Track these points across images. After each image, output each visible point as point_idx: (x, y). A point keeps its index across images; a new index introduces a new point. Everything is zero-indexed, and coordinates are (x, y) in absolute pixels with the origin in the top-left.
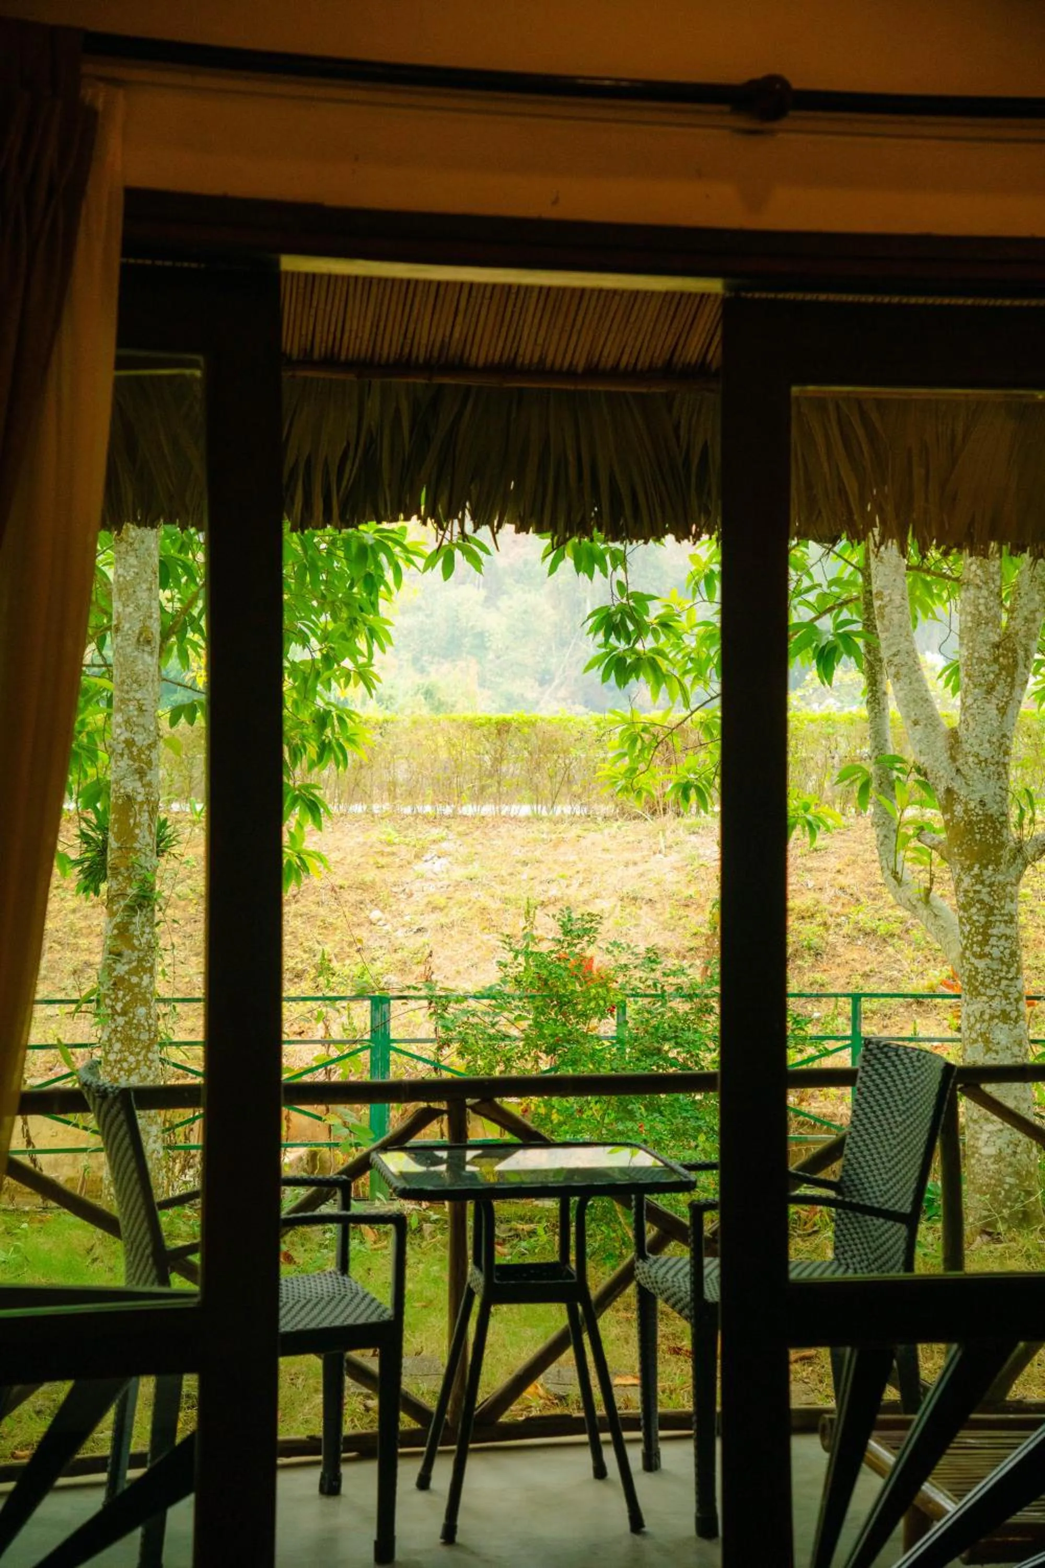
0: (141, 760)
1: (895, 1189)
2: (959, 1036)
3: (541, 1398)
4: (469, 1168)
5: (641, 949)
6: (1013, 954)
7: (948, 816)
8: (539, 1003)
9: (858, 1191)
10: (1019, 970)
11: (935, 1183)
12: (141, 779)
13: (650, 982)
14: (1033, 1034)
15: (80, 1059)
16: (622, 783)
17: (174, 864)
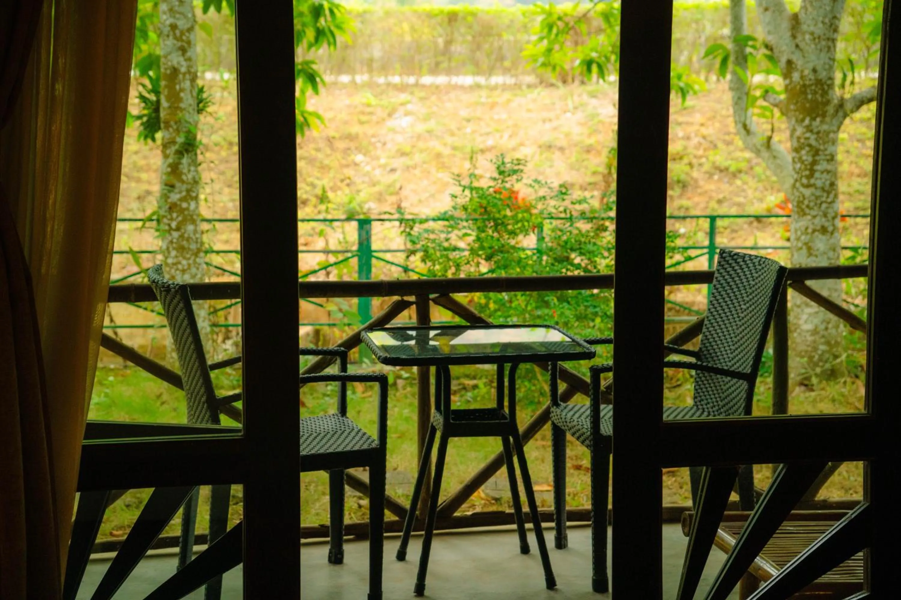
0: (182, 41)
1: (740, 356)
2: (787, 244)
3: (482, 499)
4: (432, 343)
5: (556, 185)
6: (832, 184)
7: (787, 81)
8: (479, 224)
9: (712, 358)
10: (836, 196)
11: (770, 350)
12: (183, 55)
13: (562, 209)
14: (844, 242)
15: (147, 262)
16: (541, 60)
17: (209, 119)
